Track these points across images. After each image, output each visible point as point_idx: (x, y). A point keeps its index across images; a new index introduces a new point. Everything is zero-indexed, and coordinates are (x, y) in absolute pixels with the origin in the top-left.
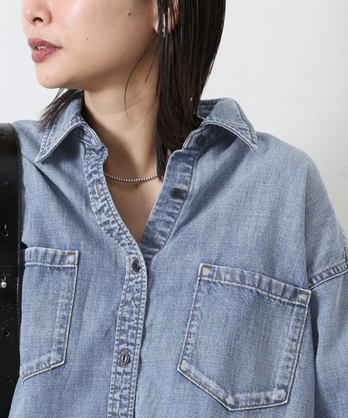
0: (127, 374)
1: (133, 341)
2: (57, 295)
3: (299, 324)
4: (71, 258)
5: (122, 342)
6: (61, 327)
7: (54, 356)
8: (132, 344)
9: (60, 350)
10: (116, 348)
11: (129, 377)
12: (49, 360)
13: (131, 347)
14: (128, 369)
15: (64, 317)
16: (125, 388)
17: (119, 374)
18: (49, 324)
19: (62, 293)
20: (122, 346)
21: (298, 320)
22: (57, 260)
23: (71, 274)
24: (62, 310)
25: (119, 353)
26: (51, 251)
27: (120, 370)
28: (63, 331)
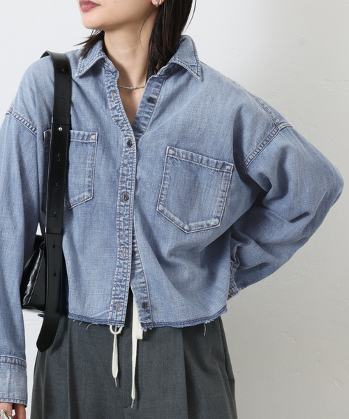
0: (127, 206)
1: (130, 187)
2: (85, 159)
3: (227, 182)
4: (93, 137)
5: (123, 188)
6: (89, 177)
7: (87, 194)
8: (129, 189)
9: (89, 190)
10: (119, 192)
11: (128, 208)
12: (84, 197)
13: (128, 191)
14: (127, 203)
15: (90, 171)
16: (126, 214)
17: (122, 206)
18: (82, 175)
19: (88, 157)
20: (123, 190)
21: (226, 180)
22: (85, 138)
23: (94, 146)
24: (89, 167)
25: (121, 194)
26: (82, 133)
27: (123, 204)
28: (90, 180)
